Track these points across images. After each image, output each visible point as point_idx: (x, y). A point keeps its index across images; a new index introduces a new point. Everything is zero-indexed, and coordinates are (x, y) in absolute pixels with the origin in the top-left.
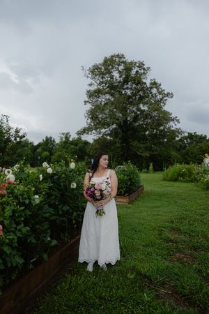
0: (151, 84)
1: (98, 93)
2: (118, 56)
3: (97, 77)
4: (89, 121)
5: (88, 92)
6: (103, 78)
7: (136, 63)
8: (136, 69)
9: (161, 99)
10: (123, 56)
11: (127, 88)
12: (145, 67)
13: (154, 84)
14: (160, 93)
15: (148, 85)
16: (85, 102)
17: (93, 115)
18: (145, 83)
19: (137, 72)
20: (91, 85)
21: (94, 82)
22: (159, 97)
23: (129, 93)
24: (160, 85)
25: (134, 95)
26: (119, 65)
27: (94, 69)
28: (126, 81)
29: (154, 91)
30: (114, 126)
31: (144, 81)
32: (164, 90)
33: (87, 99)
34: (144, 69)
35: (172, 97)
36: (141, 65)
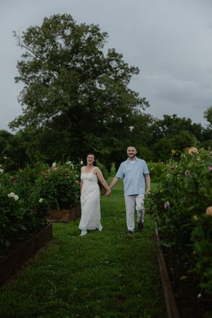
0: (109, 54)
1: (35, 66)
2: (63, 17)
3: (31, 45)
4: (25, 106)
5: (20, 64)
6: (43, 46)
7: (88, 27)
8: (87, 35)
9: (124, 75)
10: (70, 18)
11: (77, 61)
12: (101, 32)
13: (113, 55)
14: (122, 67)
15: (106, 56)
16: (16, 78)
17: (29, 99)
18: (101, 53)
19: (90, 39)
20: (25, 56)
21: (30, 52)
22: (120, 72)
23: (78, 65)
24: (121, 56)
25: (87, 68)
26: (64, 28)
27: (29, 34)
28: (76, 49)
29: (114, 64)
30: (59, 114)
31: (99, 50)
32: (127, 64)
33: (19, 75)
34: (99, 35)
35: (137, 73)
36: (95, 30)
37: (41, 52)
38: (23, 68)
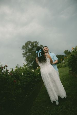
1: (26, 53)
2: (29, 41)
3: (24, 49)
4: (26, 62)
5: (23, 54)
6: (26, 48)
8: (35, 43)
10: (30, 41)
11: (34, 49)
12: (37, 42)
13: (41, 46)
17: (27, 60)
19: (35, 44)
20: (23, 52)
24: (43, 45)
26: (30, 44)
27: (23, 47)
28: (33, 47)
30: (34, 61)
33: (23, 56)
36: (36, 42)
37: (27, 50)
38: (24, 54)
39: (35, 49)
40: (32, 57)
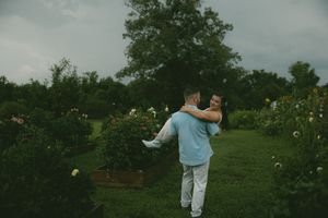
0: (206, 13)
1: (140, 24)
3: (137, 6)
4: (130, 59)
5: (127, 22)
6: (147, 6)
9: (219, 31)
11: (177, 19)
13: (210, 13)
14: (217, 25)
15: (203, 15)
16: (124, 35)
17: (134, 52)
18: (199, 12)
20: (131, 15)
21: (135, 11)
22: (216, 29)
23: (179, 23)
24: (217, 14)
25: (186, 25)
28: (175, 9)
29: (210, 22)
30: (161, 66)
31: (197, 9)
32: (222, 21)
33: (126, 32)
35: (231, 30)
37: (146, 11)
38: (131, 26)
39: (181, 19)
40: (158, 47)
